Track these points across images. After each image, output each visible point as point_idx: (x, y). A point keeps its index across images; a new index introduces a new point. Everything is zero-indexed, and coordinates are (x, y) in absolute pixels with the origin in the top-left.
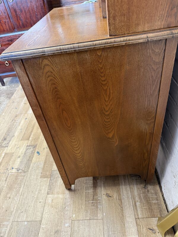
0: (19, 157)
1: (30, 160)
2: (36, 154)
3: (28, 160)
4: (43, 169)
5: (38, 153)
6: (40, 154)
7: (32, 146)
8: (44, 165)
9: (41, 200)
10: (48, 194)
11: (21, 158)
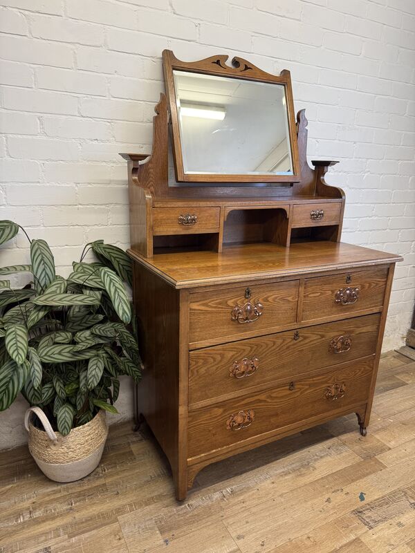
0: (399, 524)
1: (384, 501)
2: (368, 500)
3: (387, 504)
4: (374, 472)
5: (362, 498)
6: (362, 494)
7: (362, 520)
8: (368, 474)
9: (404, 451)
10: (390, 449)
11: (397, 520)
